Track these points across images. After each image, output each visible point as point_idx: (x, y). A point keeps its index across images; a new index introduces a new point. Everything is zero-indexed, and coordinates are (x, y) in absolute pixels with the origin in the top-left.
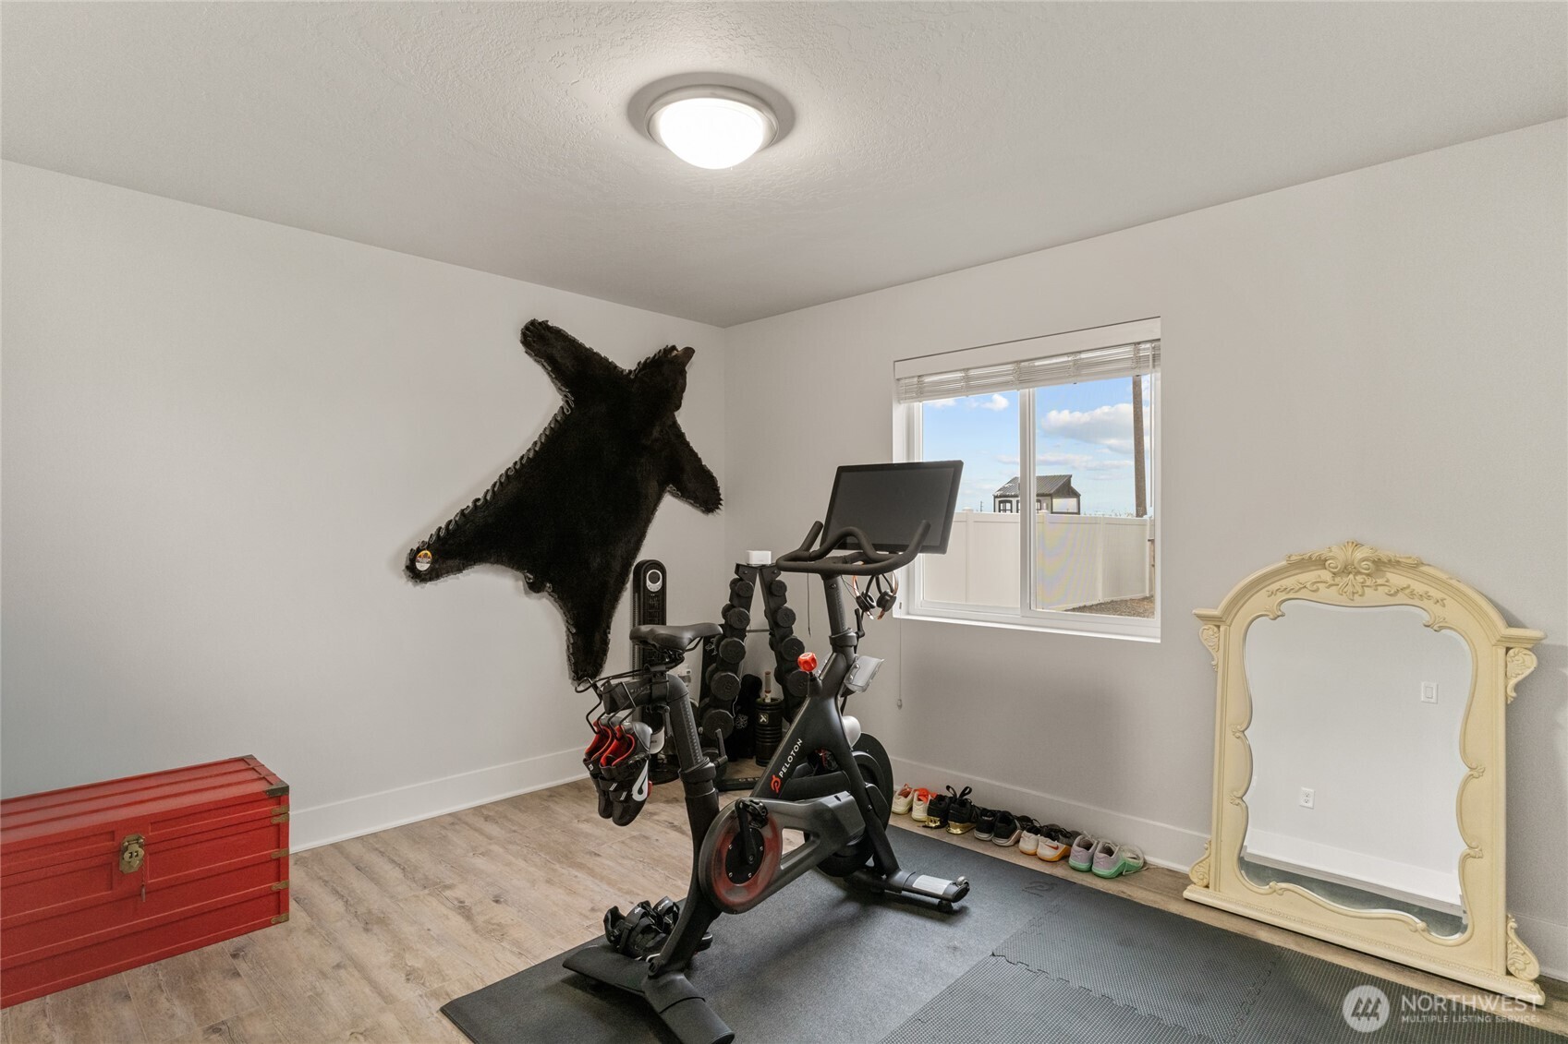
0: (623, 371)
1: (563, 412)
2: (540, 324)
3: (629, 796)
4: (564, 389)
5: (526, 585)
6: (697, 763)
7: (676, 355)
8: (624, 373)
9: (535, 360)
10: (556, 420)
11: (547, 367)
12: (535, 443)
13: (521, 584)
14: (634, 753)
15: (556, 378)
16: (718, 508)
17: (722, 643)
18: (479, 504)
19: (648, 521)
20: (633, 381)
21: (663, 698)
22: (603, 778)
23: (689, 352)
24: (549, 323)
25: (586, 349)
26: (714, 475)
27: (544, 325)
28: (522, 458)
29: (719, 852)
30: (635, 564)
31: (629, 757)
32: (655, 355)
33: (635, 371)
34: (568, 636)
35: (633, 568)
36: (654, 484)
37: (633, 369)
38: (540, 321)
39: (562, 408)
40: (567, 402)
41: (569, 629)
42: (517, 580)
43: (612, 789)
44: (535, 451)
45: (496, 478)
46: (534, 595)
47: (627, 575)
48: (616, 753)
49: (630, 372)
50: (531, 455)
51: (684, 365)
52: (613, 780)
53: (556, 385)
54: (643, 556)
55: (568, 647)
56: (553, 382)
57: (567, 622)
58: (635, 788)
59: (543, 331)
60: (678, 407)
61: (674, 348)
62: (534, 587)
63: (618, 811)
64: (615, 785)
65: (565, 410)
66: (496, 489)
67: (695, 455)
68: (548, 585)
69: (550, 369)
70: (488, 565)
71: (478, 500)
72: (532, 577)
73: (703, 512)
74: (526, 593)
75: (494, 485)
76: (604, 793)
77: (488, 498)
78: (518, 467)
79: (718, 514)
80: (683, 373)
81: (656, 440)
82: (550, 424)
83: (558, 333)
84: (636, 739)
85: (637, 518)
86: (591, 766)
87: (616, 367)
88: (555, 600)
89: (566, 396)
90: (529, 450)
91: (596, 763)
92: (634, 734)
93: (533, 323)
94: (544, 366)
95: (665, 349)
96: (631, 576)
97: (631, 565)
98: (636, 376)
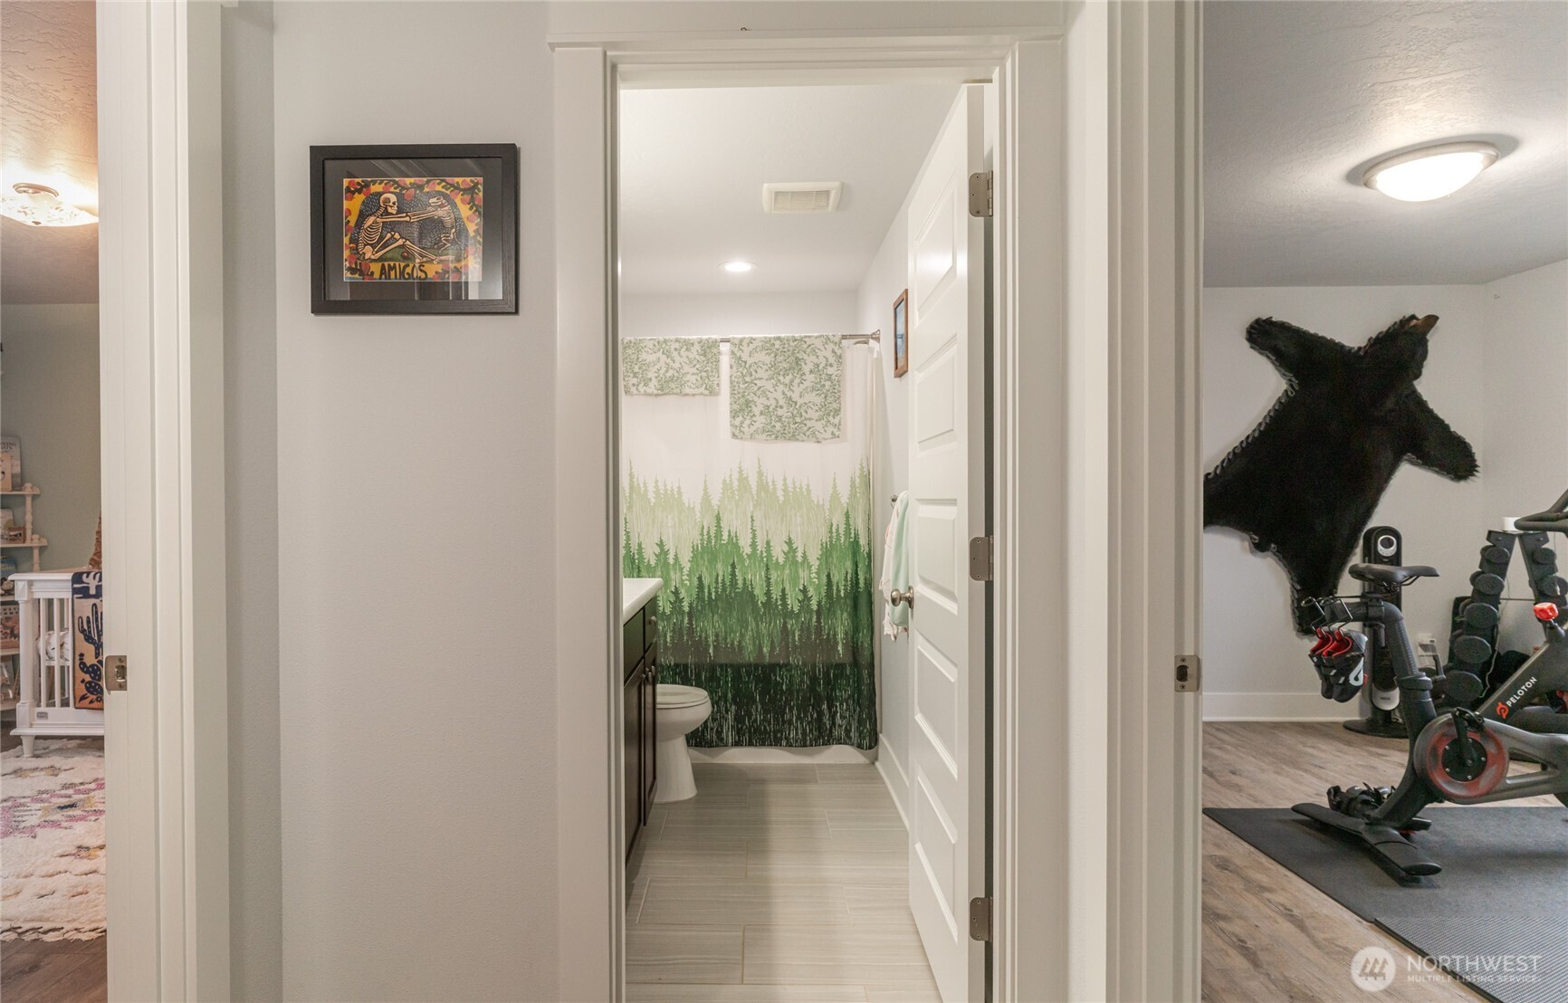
0: (1350, 349)
1: (1287, 394)
2: (1264, 321)
3: (1347, 680)
4: (1286, 373)
5: (1252, 546)
6: (1412, 674)
7: (1414, 326)
8: (1353, 351)
9: (1260, 353)
10: (1281, 402)
11: (1271, 357)
12: (1260, 424)
13: (1247, 544)
14: (1351, 650)
15: (1280, 366)
16: (1473, 475)
17: (1468, 607)
18: (1209, 477)
19: (1380, 489)
20: (1361, 357)
21: (1380, 619)
22: (1325, 666)
23: (1431, 320)
24: (1274, 319)
25: (1312, 335)
26: (1467, 440)
27: (1269, 322)
28: (1248, 437)
29: (1434, 749)
30: (1365, 530)
31: (1346, 653)
32: (1390, 328)
33: (1365, 347)
34: (1292, 592)
35: (1363, 534)
36: (1390, 454)
37: (1363, 345)
38: (1264, 318)
39: (1286, 391)
40: (1291, 386)
41: (1293, 586)
42: (1243, 540)
43: (1332, 674)
44: (1260, 431)
45: (1224, 456)
46: (1260, 553)
47: (1356, 540)
48: (1336, 649)
49: (1360, 348)
50: (1256, 434)
51: (1425, 333)
52: (1333, 667)
53: (1279, 371)
54: (1375, 522)
55: (1293, 601)
56: (1277, 369)
57: (1292, 579)
58: (1352, 676)
59: (1267, 326)
60: (1418, 375)
61: (1413, 317)
62: (1260, 547)
63: (1337, 690)
64: (1334, 671)
65: (1289, 393)
66: (1224, 465)
67: (1442, 422)
68: (1273, 545)
69: (1274, 358)
70: (1218, 527)
71: (1209, 474)
72: (1257, 538)
73: (1452, 479)
74: (1252, 552)
75: (1223, 462)
76: (1325, 678)
77: (1218, 472)
78: (1244, 445)
79: (1472, 481)
80: (1423, 343)
81: (1391, 411)
82: (1274, 406)
83: (1284, 328)
84: (1353, 641)
85: (1368, 485)
86: (1315, 659)
87: (1343, 347)
88: (1280, 559)
89: (1290, 380)
90: (1254, 431)
91: (1319, 657)
92: (1350, 637)
93: (1258, 321)
94: (1268, 357)
95: (1401, 321)
96: (1361, 542)
97: (1360, 530)
98: (1366, 353)
